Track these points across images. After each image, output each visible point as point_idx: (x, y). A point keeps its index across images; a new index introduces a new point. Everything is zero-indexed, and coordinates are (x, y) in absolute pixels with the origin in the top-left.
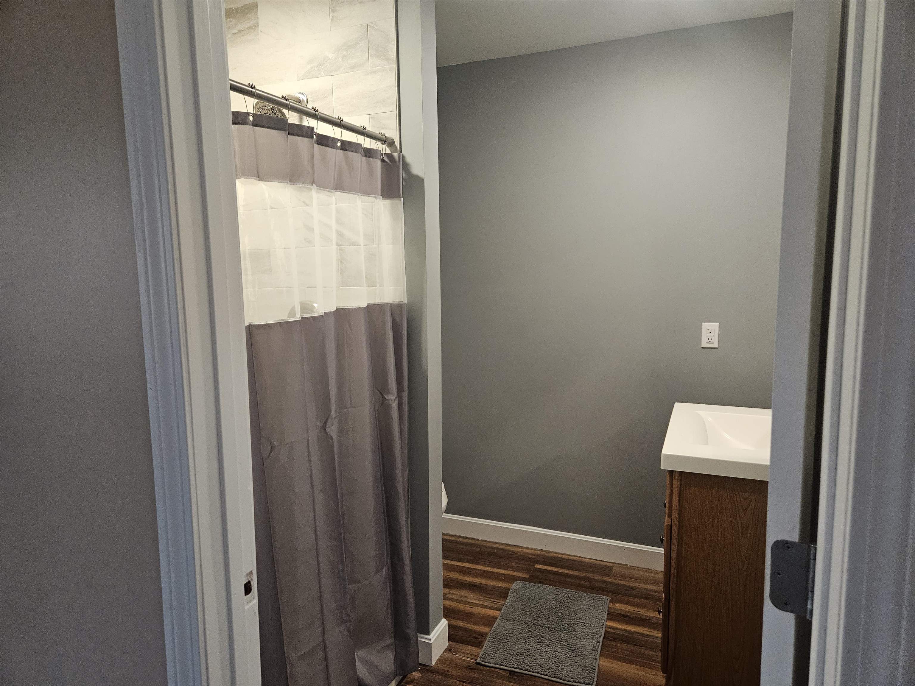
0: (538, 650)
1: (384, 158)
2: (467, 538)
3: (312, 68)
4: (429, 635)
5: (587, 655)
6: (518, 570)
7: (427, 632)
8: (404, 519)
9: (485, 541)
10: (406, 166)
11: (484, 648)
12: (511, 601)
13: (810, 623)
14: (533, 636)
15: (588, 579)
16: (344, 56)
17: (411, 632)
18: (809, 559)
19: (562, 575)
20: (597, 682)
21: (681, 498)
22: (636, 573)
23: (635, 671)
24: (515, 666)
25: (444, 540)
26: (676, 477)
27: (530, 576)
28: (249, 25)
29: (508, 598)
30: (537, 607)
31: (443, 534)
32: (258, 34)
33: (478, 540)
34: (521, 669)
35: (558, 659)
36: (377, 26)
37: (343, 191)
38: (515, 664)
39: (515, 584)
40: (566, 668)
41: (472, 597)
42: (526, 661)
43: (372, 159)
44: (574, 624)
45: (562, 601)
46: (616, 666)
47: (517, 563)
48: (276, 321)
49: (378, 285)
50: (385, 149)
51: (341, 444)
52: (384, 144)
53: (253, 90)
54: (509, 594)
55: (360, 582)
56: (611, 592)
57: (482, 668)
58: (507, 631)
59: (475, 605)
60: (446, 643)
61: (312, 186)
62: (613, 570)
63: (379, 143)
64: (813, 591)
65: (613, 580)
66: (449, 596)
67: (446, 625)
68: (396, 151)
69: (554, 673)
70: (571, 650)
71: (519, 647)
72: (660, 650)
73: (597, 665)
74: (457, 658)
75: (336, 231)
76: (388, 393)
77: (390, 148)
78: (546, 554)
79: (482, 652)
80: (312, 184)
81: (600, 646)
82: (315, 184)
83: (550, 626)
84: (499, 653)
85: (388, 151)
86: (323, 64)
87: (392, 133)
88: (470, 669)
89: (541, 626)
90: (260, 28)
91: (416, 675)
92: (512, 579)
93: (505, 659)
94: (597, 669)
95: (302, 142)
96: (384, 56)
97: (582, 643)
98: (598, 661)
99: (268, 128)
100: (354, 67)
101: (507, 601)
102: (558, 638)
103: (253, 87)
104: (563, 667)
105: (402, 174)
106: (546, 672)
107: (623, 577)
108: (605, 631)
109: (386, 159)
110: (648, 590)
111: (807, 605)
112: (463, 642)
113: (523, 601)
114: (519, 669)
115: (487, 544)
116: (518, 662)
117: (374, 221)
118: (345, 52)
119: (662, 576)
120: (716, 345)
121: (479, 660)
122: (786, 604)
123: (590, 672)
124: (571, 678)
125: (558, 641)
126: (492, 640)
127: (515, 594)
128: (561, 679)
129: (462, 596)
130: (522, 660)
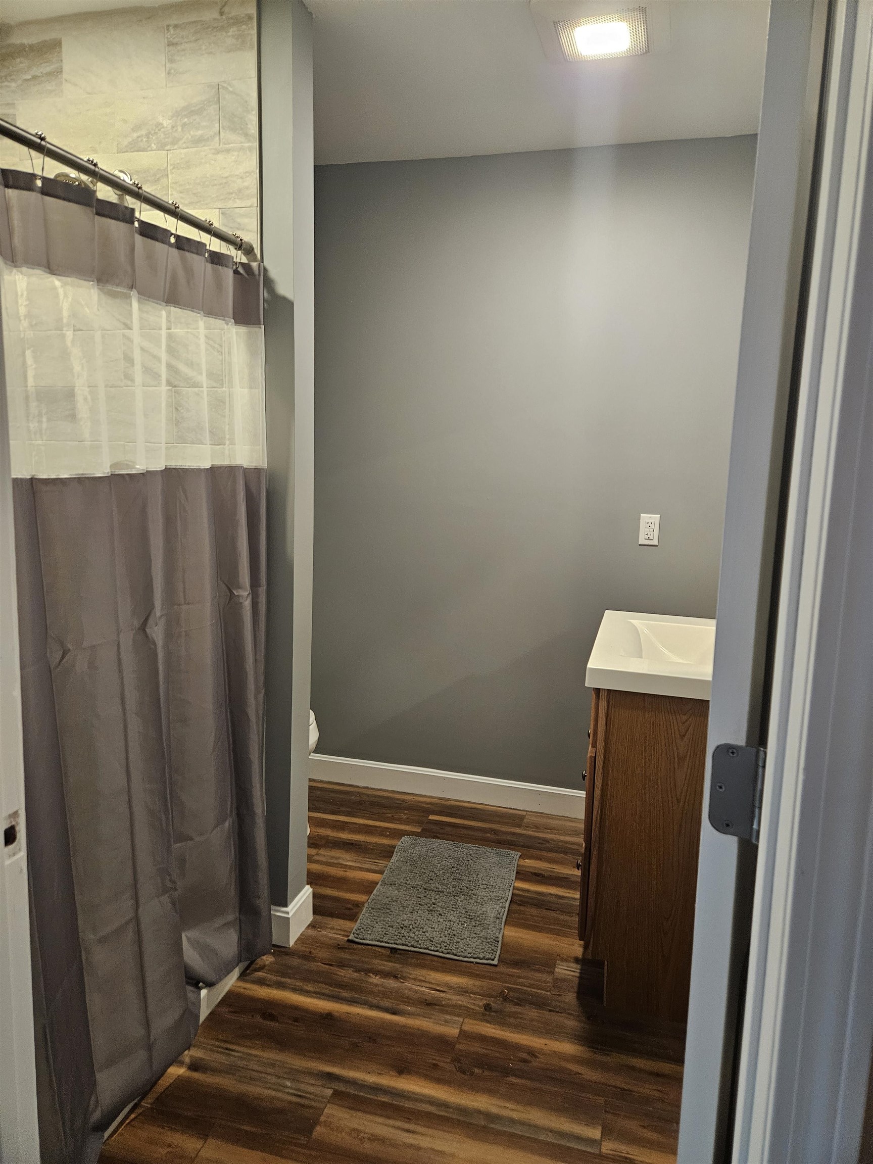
0: (429, 920)
1: (238, 269)
2: (343, 785)
3: (138, 137)
4: (286, 906)
5: (489, 925)
6: (408, 822)
7: (283, 902)
8: (257, 755)
9: (367, 788)
10: (269, 283)
11: (359, 921)
12: (397, 861)
13: (756, 847)
14: (423, 904)
15: (495, 832)
16: (184, 125)
17: (262, 902)
18: (757, 766)
19: (462, 827)
20: (500, 956)
21: (608, 723)
22: (554, 823)
23: (547, 941)
24: (397, 942)
25: (310, 788)
26: (603, 696)
27: (422, 830)
28: (48, 69)
29: (394, 857)
30: (429, 867)
31: (310, 780)
32: (61, 83)
33: (357, 787)
34: (407, 945)
35: (454, 930)
36: (232, 87)
37: (178, 306)
38: (399, 939)
39: (402, 840)
40: (462, 941)
41: (347, 858)
42: (413, 935)
43: (220, 267)
44: (474, 886)
45: (461, 859)
46: (525, 937)
47: (406, 814)
48: (73, 475)
49: (227, 442)
50: (239, 257)
51: (169, 654)
52: (239, 250)
53: (43, 143)
54: (395, 852)
55: (192, 839)
56: (522, 846)
57: (355, 946)
58: (390, 898)
59: (350, 867)
60: (309, 917)
61: (132, 291)
62: (525, 820)
63: (232, 248)
64: (760, 808)
65: (524, 832)
66: (316, 858)
67: (309, 894)
68: (255, 260)
69: (447, 948)
70: (469, 919)
71: (405, 918)
72: (578, 914)
73: (500, 936)
74: (322, 936)
75: (167, 363)
76: (239, 587)
77: (248, 256)
78: (443, 802)
79: (356, 926)
80: (132, 287)
81: (506, 912)
82: (135, 288)
83: (445, 890)
84: (378, 927)
85: (244, 260)
86: (155, 133)
87: (250, 237)
88: (340, 948)
89: (433, 891)
90: (65, 76)
91: (268, 959)
92: (399, 834)
93: (385, 934)
94: (500, 940)
95: (116, 227)
96: (242, 129)
97: (484, 909)
98: (502, 931)
99: (64, 199)
100: (198, 141)
101: (392, 861)
102: (454, 905)
103: (43, 139)
104: (459, 940)
105: (263, 294)
106: (437, 947)
107: (537, 827)
108: (513, 894)
109: (241, 270)
110: (566, 842)
111: (752, 825)
112: (332, 915)
113: (411, 861)
114: (403, 945)
115: (369, 792)
116: (403, 937)
117: (223, 355)
118: (186, 120)
119: (582, 826)
120: (655, 542)
121: (351, 937)
122: (728, 825)
123: (491, 945)
124: (469, 954)
125: (453, 909)
126: (370, 910)
127: (402, 852)
128: (456, 955)
129: (332, 857)
130: (408, 934)
